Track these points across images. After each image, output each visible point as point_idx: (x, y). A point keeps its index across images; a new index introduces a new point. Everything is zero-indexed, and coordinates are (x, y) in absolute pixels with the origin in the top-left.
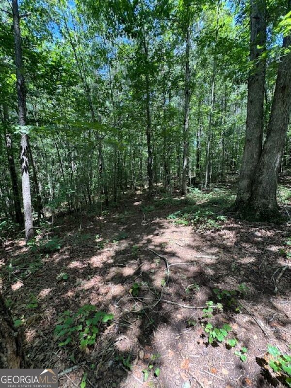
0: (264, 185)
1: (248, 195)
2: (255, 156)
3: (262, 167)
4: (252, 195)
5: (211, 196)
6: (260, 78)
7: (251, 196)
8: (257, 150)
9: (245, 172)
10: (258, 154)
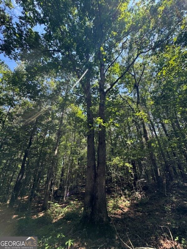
0: (99, 200)
1: (90, 210)
2: (93, 178)
3: (97, 186)
4: (92, 209)
5: (67, 210)
6: (92, 136)
7: (92, 211)
8: (93, 174)
9: (88, 190)
10: (94, 176)
